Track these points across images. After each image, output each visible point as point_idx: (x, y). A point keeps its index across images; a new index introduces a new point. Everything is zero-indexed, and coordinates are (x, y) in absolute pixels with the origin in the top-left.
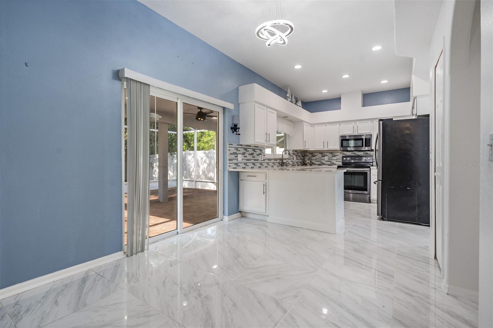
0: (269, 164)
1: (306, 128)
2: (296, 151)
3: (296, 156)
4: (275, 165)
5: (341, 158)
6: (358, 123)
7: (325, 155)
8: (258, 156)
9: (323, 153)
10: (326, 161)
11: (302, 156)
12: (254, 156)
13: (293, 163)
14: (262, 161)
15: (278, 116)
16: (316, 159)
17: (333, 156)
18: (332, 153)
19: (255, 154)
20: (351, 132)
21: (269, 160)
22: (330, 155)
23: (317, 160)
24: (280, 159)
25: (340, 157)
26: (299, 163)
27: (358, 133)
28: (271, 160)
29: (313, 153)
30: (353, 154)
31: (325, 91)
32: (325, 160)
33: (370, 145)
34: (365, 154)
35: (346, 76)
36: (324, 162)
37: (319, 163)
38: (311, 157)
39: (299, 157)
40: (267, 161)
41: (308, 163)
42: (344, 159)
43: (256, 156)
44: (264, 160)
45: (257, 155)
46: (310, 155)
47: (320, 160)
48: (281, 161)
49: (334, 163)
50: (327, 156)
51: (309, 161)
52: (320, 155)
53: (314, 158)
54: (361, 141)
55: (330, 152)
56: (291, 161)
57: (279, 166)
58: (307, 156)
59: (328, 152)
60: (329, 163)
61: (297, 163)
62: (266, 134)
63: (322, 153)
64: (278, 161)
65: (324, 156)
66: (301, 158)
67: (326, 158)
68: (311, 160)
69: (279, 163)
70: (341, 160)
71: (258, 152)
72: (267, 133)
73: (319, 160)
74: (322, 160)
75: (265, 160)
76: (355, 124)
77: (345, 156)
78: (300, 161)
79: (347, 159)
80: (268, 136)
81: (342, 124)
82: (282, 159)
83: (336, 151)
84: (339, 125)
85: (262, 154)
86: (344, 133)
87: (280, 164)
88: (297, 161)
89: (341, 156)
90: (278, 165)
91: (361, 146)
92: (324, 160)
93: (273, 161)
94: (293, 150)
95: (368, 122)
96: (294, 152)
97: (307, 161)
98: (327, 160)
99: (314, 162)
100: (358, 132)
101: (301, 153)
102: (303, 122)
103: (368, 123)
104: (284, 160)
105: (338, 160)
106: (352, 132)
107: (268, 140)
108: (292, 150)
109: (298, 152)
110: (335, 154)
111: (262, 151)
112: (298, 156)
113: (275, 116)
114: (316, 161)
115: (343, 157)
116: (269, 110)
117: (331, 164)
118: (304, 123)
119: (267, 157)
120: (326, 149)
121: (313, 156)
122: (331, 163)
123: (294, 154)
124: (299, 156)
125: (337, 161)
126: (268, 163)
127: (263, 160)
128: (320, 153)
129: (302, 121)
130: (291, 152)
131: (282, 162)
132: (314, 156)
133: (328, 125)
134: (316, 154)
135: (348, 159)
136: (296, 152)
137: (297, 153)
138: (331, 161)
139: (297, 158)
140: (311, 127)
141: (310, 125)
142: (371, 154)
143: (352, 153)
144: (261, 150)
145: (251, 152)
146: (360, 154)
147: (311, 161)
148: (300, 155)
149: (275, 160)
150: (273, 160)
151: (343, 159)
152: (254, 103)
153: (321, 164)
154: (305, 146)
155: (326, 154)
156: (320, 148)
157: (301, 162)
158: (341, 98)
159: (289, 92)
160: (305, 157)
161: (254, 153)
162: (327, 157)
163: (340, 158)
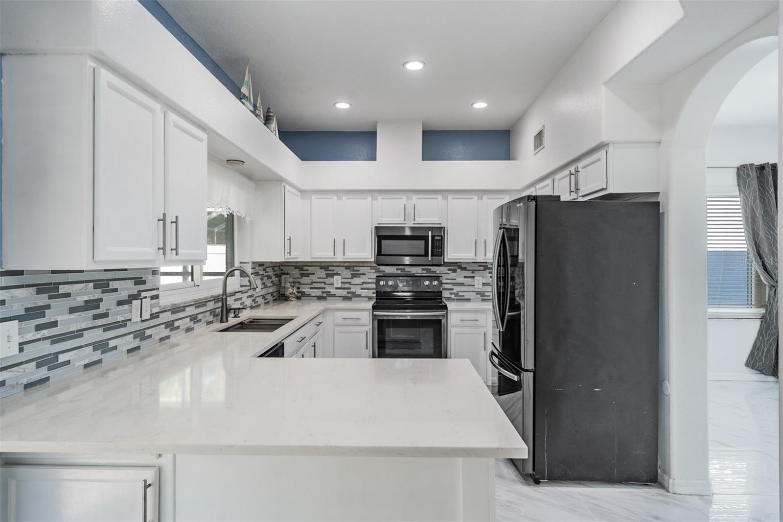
0: (176, 324)
1: (293, 201)
2: (261, 264)
3: (262, 279)
4: (200, 320)
5: (375, 281)
6: (415, 197)
7: (335, 272)
8: (126, 307)
9: (330, 268)
10: (337, 288)
11: (276, 275)
12: (102, 310)
13: (254, 300)
14: (142, 321)
15: (213, 157)
16: (312, 283)
17: (354, 276)
18: (353, 267)
19: (108, 302)
20: (398, 219)
21: (176, 309)
22: (347, 273)
23: (314, 285)
24: (216, 299)
25: (369, 279)
26: (270, 298)
27: (415, 222)
28: (184, 310)
29: (302, 268)
30: (399, 272)
31: (343, 106)
32: (336, 285)
33: (441, 252)
34: (425, 272)
35: (414, 66)
36: (333, 291)
37: (318, 293)
38: (300, 276)
39: (270, 281)
40: (166, 317)
41: (291, 294)
42: (382, 283)
43: (114, 309)
44: (154, 316)
45: (120, 303)
46: (296, 273)
47: (322, 285)
48: (220, 304)
49: (355, 292)
50: (339, 274)
51: (295, 290)
52: (322, 273)
53: (305, 280)
54: (423, 242)
55: (346, 264)
56: (248, 297)
57: (212, 322)
58: (288, 274)
59: (342, 264)
60: (344, 293)
61: (264, 297)
62: (164, 220)
63: (327, 267)
64: (211, 306)
65: (332, 276)
66: (272, 282)
67: (337, 281)
68: (299, 286)
69: (212, 312)
70: (374, 286)
71: (126, 289)
72: (164, 214)
73: (318, 285)
74: (326, 286)
75: (158, 317)
76: (408, 199)
77: (382, 275)
78: (271, 290)
79: (387, 283)
80: (171, 228)
81: (379, 198)
82: (222, 299)
83: (363, 264)
84: (372, 200)
85: (143, 294)
86: (383, 219)
87: (217, 315)
88: (263, 293)
89: (374, 276)
90: (211, 318)
91: (423, 253)
92: (333, 284)
93: (191, 311)
94: (254, 263)
95: (437, 198)
96: (257, 268)
97: (290, 290)
98: (340, 286)
99: (307, 290)
100: (414, 220)
101: (273, 269)
102: (284, 184)
103: (436, 200)
104: (228, 299)
105: (365, 286)
106: (403, 219)
107: (171, 243)
108: (250, 264)
109: (266, 265)
110: (359, 271)
111: (144, 282)
112: (265, 279)
113: (201, 149)
114: (311, 288)
115: (378, 279)
116: (173, 117)
117: (350, 295)
118: (288, 188)
119: (166, 300)
120: (339, 258)
121: (303, 275)
122: (348, 293)
123: (256, 274)
124: (269, 277)
125: (362, 287)
126: (170, 325)
127: (148, 317)
128: (322, 268)
129: (280, 180)
130: (249, 269)
131: (222, 307)
132: (307, 275)
133: (344, 198)
134: (311, 269)
135: (390, 283)
136: (261, 268)
137: (264, 270)
138: (350, 289)
139: (264, 284)
140: (302, 198)
141: (299, 194)
142: (438, 272)
143: (397, 269)
144: (139, 281)
145: (86, 298)
146: (414, 272)
147: (299, 288)
148: (271, 273)
149: (199, 304)
150: (193, 308)
151: (377, 283)
152: (92, 64)
153: (325, 295)
154: (290, 253)
155: (337, 270)
156: (324, 254)
157: (272, 294)
158: (375, 133)
159: (248, 82)
160: (283, 277)
161: (101, 300)
162: (339, 277)
163: (370, 281)
